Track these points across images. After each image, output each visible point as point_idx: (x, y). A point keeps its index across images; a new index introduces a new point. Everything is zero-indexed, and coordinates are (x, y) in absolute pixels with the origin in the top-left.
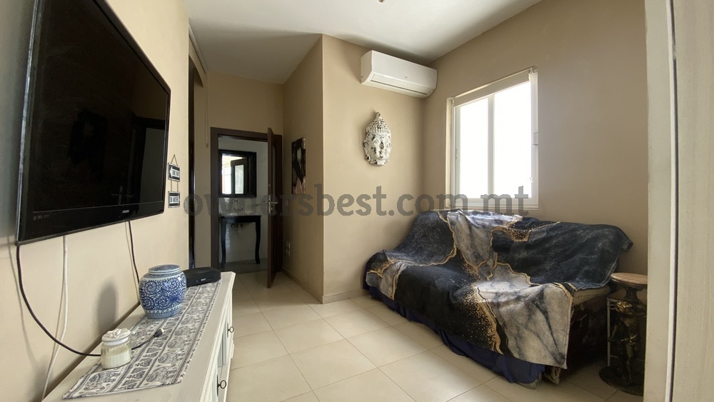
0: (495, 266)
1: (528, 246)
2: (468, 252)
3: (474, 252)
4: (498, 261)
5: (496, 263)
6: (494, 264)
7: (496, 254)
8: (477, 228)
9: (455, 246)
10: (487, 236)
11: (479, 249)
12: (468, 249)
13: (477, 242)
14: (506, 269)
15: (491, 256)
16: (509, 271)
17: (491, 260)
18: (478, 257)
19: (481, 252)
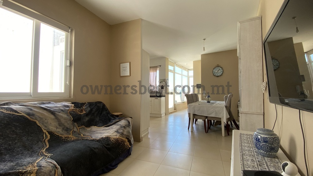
0: (78, 129)
1: (87, 115)
2: (58, 130)
3: (63, 128)
4: (78, 127)
5: (78, 128)
6: (77, 129)
7: (75, 124)
8: (59, 112)
9: (44, 131)
10: (67, 115)
11: (66, 124)
12: (57, 128)
13: (63, 121)
14: (84, 128)
15: (74, 126)
16: (85, 129)
17: (75, 128)
18: (67, 130)
19: (68, 126)
